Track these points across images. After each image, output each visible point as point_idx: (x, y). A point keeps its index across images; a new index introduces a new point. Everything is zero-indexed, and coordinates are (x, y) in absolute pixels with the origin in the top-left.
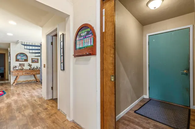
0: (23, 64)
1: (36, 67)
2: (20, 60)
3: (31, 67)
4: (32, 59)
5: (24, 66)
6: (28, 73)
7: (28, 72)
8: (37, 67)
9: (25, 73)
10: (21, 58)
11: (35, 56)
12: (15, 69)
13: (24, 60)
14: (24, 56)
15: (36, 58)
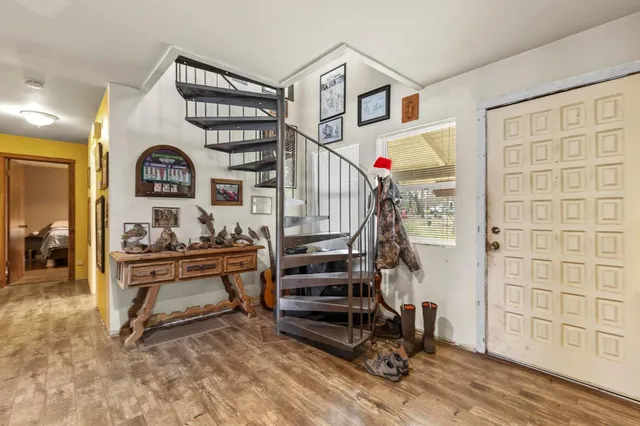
0: (170, 210)
1: (231, 230)
2: (157, 188)
3: (213, 231)
4: (214, 182)
5: (176, 224)
6: (202, 268)
7: (202, 261)
8: (238, 230)
9: (190, 269)
10: (162, 175)
11: (231, 168)
12: (132, 240)
13: (175, 190)
14: (177, 163)
15: (233, 176)
